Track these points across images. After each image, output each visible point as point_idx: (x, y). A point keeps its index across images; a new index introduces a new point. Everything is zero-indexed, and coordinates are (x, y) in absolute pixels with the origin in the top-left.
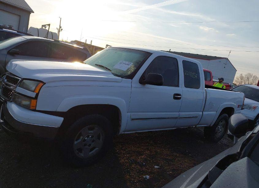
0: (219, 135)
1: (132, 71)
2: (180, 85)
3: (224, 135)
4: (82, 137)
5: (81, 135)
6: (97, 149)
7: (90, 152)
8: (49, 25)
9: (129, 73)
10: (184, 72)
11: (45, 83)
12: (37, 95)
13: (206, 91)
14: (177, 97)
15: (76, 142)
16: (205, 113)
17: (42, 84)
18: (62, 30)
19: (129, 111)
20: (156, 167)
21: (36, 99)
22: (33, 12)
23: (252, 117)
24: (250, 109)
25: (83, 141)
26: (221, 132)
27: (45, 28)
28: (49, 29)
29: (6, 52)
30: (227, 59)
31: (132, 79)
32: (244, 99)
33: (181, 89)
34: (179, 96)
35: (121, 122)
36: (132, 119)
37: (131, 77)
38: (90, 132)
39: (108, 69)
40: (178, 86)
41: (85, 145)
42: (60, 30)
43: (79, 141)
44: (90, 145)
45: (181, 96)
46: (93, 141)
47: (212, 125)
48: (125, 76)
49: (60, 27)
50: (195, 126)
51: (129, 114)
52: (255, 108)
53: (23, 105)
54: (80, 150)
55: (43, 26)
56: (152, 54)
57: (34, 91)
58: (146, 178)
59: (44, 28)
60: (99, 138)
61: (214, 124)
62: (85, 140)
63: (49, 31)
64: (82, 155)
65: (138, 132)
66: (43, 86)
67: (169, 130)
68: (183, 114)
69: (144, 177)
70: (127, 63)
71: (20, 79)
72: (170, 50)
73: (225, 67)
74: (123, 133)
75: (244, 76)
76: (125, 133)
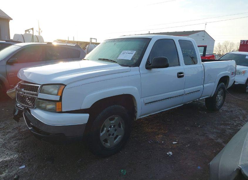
0: (219, 103)
1: (137, 58)
2: (181, 64)
3: (223, 103)
4: (105, 129)
5: (104, 127)
6: (120, 136)
7: (114, 140)
8: (32, 29)
9: (135, 61)
10: (182, 51)
11: (66, 85)
12: (61, 97)
13: (203, 65)
14: (180, 75)
15: (101, 134)
16: (205, 85)
17: (63, 87)
18: (42, 31)
19: (142, 97)
20: (174, 143)
21: (60, 102)
22: (12, 19)
23: (243, 81)
24: (240, 74)
25: (107, 132)
26: (221, 101)
27: (29, 32)
28: (33, 34)
29: (4, 63)
30: (204, 31)
31: (139, 66)
32: (236, 66)
33: (183, 68)
34: (182, 75)
35: (137, 108)
36: (146, 104)
37: (137, 64)
38: (112, 122)
39: (113, 61)
40: (179, 65)
41: (109, 135)
42: (40, 32)
43: (104, 132)
44: (113, 135)
45: (184, 73)
46: (116, 130)
47: (212, 96)
48: (132, 65)
49: (40, 29)
50: (198, 100)
51: (142, 99)
52: (244, 72)
53: (49, 109)
54: (106, 141)
55: (26, 31)
56: (151, 39)
57: (57, 95)
58: (170, 154)
59: (27, 33)
60: (120, 127)
61: (214, 94)
62: (108, 131)
63: (34, 35)
64: (108, 144)
65: (151, 114)
66: (64, 88)
67: (178, 108)
68: (188, 90)
69: (168, 154)
70: (130, 52)
71: (39, 86)
72: (149, 32)
73: (203, 39)
74: (139, 118)
75: (221, 44)
76: (141, 117)
